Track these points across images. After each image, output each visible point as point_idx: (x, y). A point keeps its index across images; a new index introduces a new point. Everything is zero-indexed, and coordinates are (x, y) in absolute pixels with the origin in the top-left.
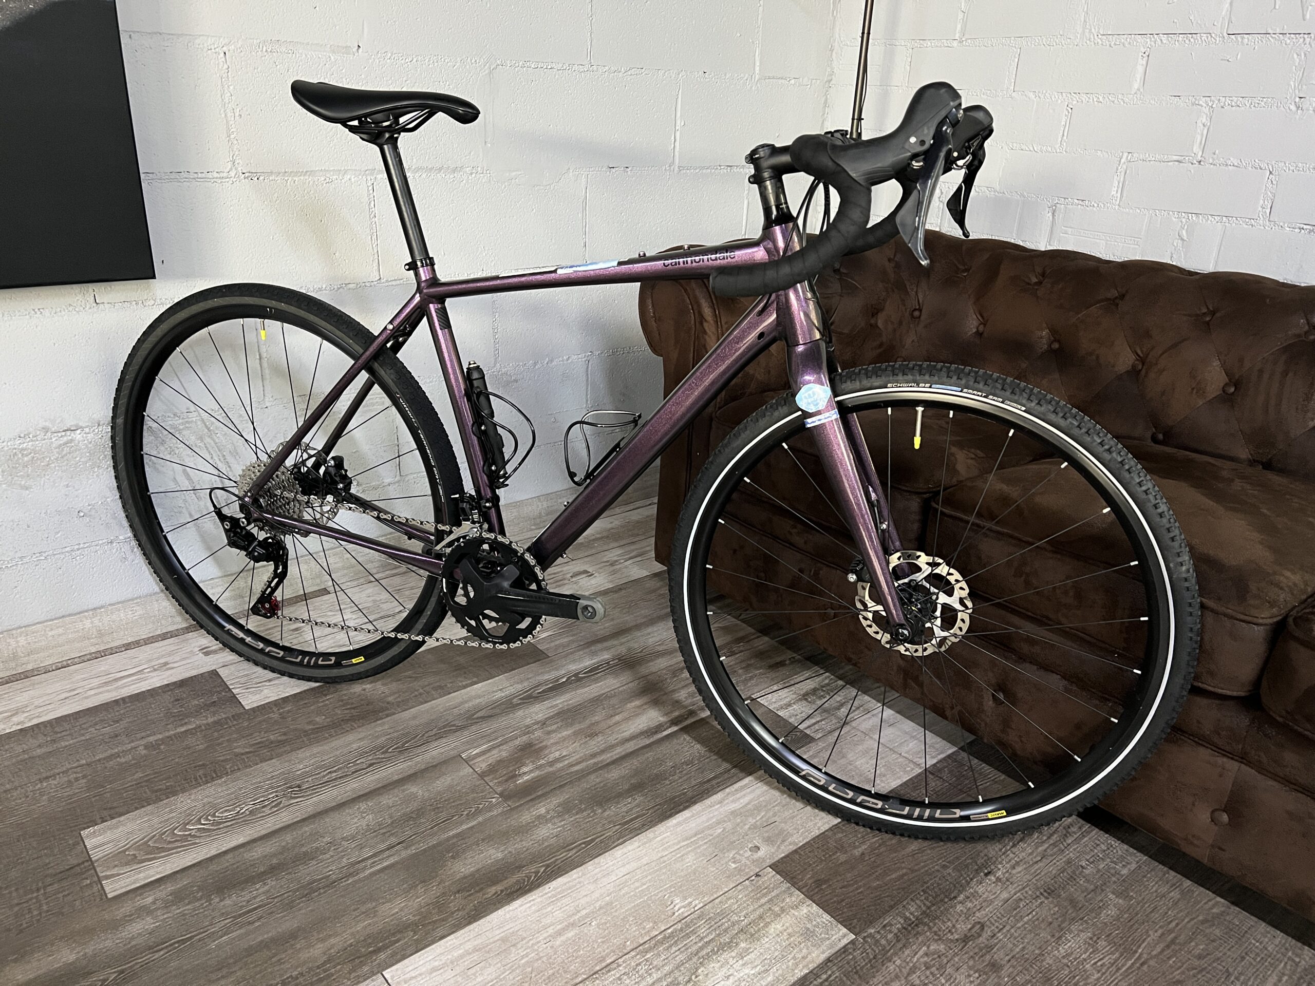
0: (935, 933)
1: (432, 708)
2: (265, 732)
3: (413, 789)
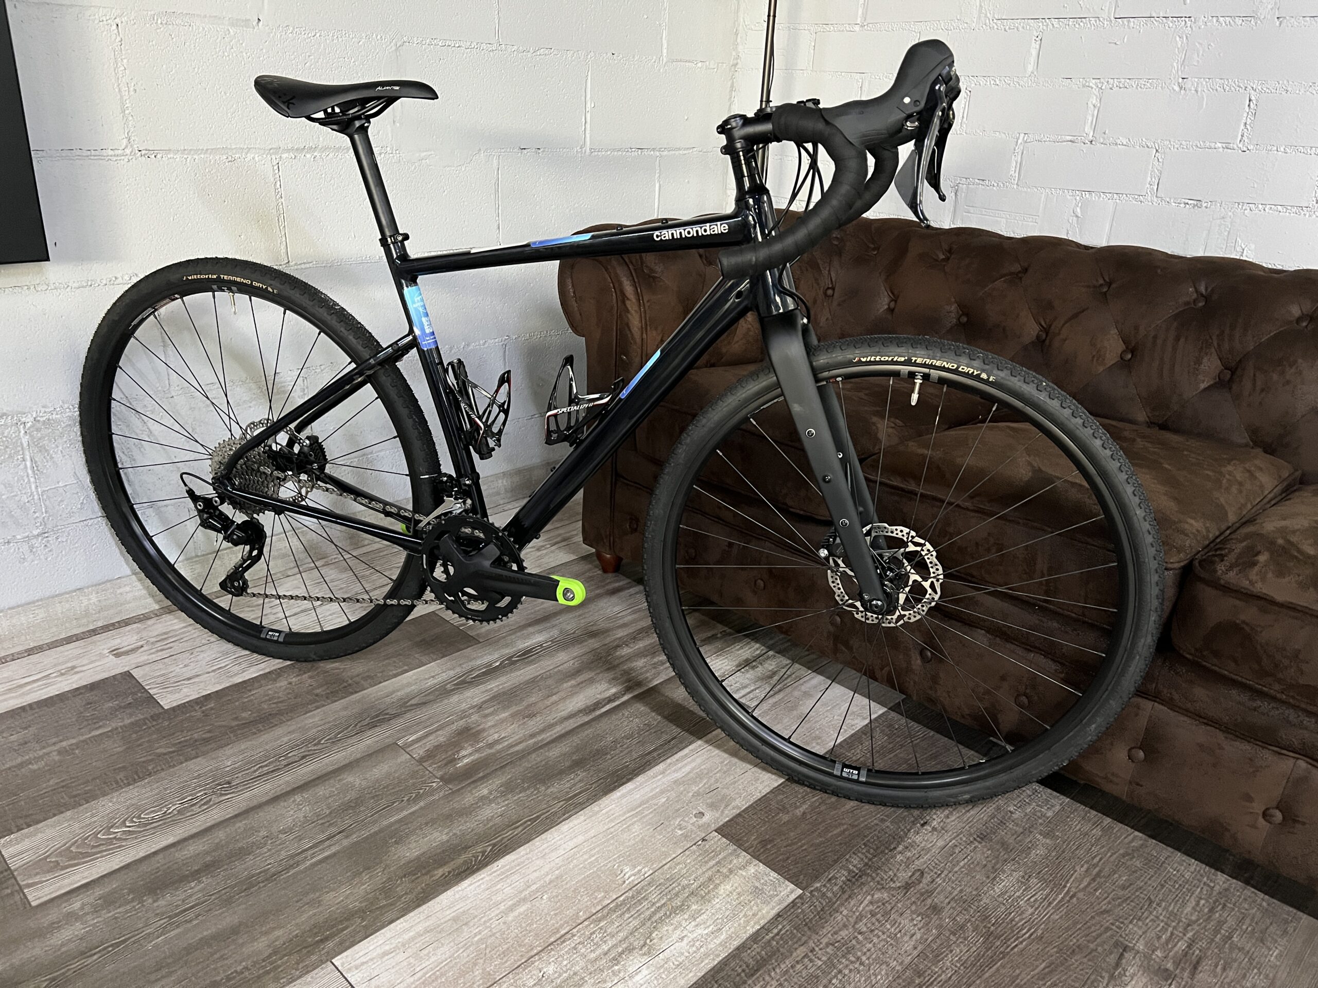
0: (878, 883)
1: (363, 697)
2: (187, 731)
3: (350, 778)
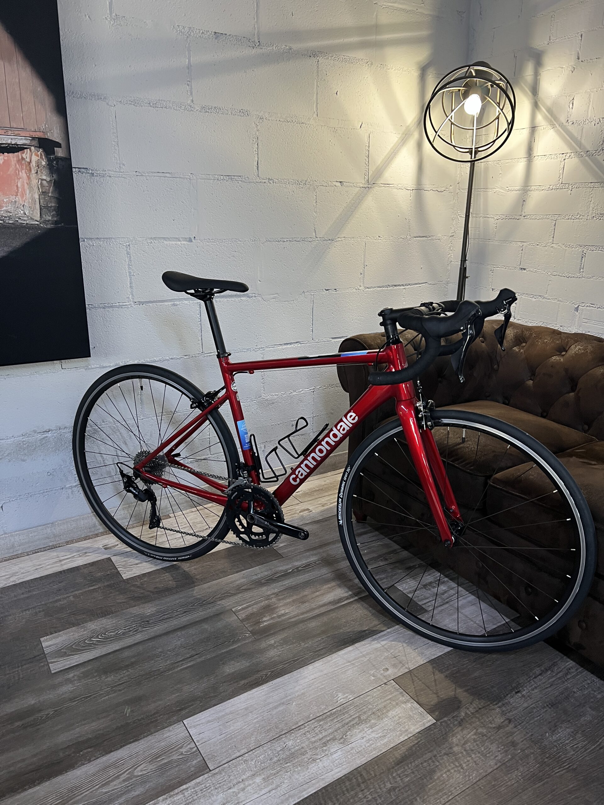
0: (482, 723)
1: (218, 583)
2: (133, 592)
3: (206, 626)
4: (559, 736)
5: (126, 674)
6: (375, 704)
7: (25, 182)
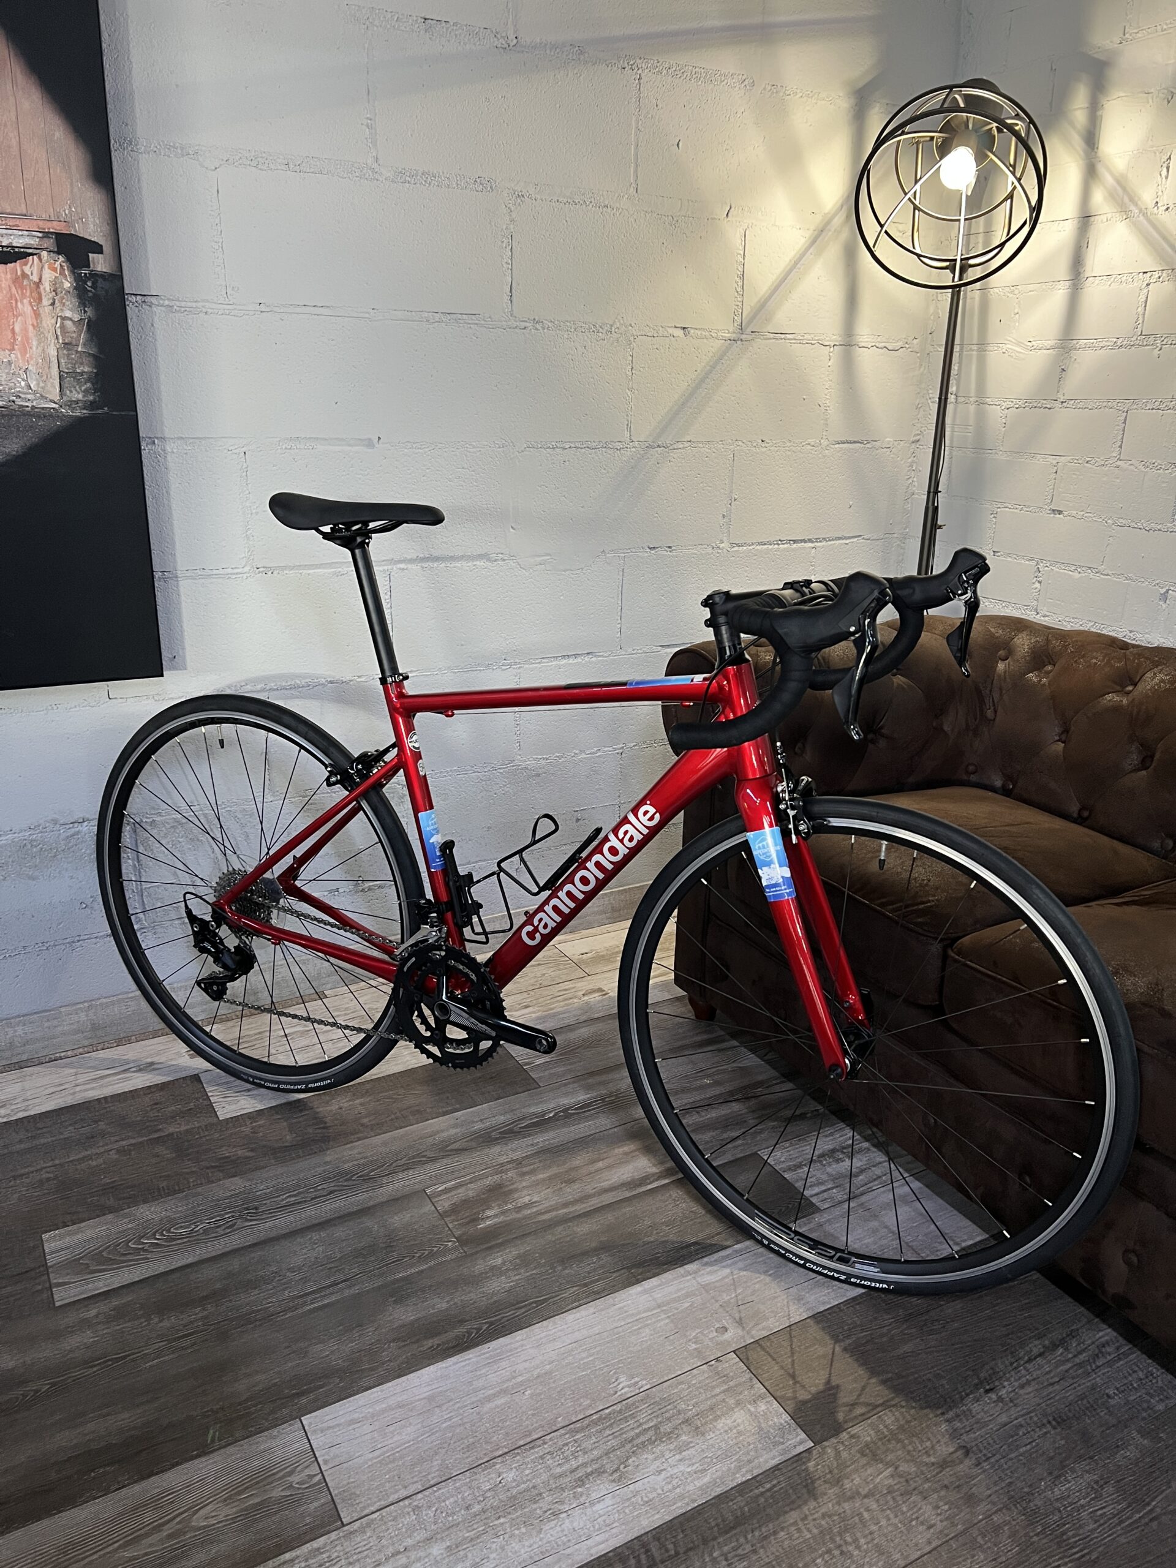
1: (405, 1134)
2: (234, 1146)
3: (370, 1223)
4: (1066, 1489)
5: (200, 1315)
6: (692, 1402)
7: (29, 321)
